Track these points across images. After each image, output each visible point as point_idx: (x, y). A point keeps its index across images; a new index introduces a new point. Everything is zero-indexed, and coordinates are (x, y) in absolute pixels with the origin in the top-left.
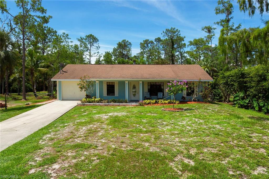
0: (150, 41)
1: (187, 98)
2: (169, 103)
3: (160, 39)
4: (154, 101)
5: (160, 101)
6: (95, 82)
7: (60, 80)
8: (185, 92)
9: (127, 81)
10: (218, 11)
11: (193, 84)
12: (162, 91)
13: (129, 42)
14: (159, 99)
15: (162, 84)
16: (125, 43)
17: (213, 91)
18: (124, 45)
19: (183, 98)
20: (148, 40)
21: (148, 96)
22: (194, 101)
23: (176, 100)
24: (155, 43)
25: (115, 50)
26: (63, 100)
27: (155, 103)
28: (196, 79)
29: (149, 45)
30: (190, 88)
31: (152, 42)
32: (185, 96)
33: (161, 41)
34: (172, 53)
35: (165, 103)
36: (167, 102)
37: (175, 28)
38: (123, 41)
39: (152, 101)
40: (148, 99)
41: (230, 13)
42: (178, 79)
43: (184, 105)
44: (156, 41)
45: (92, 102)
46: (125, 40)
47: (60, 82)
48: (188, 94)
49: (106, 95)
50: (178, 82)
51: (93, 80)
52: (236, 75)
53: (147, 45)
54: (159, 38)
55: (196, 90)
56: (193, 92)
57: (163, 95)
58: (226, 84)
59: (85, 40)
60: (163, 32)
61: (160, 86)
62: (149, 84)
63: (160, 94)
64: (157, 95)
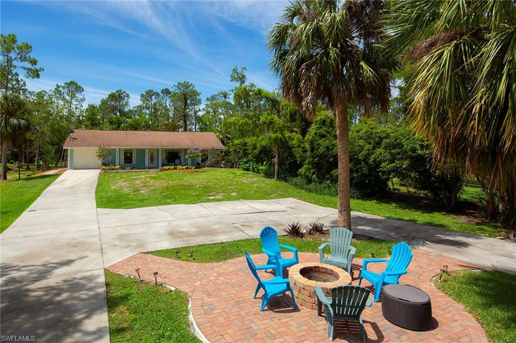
0: (154, 92)
1: (202, 164)
2: (186, 168)
3: (169, 90)
4: (173, 167)
5: (178, 166)
6: (115, 149)
7: (71, 148)
8: (200, 159)
9: (147, 149)
10: (233, 79)
11: (207, 151)
12: (179, 158)
13: (127, 93)
14: (177, 165)
15: (179, 152)
16: (120, 95)
17: (226, 158)
18: (117, 97)
19: (198, 164)
20: (152, 91)
21: (166, 163)
22: (208, 166)
23: (192, 165)
24: (162, 95)
25: (104, 102)
26: (74, 169)
27: (174, 169)
28: (210, 147)
29: (153, 97)
30: (205, 155)
31: (157, 94)
32: (200, 162)
33: (170, 93)
34: (184, 112)
35: (183, 169)
36: (184, 167)
37: (189, 82)
38: (118, 91)
39: (171, 167)
40: (167, 165)
41: (244, 82)
42: (194, 147)
43: (199, 169)
44: (162, 93)
45: (112, 170)
46: (121, 90)
47: (72, 150)
48: (203, 161)
49: (123, 163)
50: (195, 150)
51: (114, 148)
52: (241, 144)
53: (151, 98)
54: (167, 89)
55: (210, 157)
56: (207, 158)
57: (180, 161)
58: (235, 151)
59: (63, 88)
60: (175, 86)
61: (177, 153)
62: (167, 152)
63: (177, 161)
64: (174, 162)
